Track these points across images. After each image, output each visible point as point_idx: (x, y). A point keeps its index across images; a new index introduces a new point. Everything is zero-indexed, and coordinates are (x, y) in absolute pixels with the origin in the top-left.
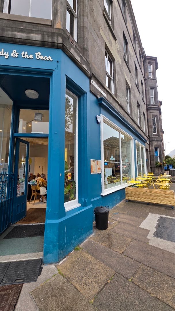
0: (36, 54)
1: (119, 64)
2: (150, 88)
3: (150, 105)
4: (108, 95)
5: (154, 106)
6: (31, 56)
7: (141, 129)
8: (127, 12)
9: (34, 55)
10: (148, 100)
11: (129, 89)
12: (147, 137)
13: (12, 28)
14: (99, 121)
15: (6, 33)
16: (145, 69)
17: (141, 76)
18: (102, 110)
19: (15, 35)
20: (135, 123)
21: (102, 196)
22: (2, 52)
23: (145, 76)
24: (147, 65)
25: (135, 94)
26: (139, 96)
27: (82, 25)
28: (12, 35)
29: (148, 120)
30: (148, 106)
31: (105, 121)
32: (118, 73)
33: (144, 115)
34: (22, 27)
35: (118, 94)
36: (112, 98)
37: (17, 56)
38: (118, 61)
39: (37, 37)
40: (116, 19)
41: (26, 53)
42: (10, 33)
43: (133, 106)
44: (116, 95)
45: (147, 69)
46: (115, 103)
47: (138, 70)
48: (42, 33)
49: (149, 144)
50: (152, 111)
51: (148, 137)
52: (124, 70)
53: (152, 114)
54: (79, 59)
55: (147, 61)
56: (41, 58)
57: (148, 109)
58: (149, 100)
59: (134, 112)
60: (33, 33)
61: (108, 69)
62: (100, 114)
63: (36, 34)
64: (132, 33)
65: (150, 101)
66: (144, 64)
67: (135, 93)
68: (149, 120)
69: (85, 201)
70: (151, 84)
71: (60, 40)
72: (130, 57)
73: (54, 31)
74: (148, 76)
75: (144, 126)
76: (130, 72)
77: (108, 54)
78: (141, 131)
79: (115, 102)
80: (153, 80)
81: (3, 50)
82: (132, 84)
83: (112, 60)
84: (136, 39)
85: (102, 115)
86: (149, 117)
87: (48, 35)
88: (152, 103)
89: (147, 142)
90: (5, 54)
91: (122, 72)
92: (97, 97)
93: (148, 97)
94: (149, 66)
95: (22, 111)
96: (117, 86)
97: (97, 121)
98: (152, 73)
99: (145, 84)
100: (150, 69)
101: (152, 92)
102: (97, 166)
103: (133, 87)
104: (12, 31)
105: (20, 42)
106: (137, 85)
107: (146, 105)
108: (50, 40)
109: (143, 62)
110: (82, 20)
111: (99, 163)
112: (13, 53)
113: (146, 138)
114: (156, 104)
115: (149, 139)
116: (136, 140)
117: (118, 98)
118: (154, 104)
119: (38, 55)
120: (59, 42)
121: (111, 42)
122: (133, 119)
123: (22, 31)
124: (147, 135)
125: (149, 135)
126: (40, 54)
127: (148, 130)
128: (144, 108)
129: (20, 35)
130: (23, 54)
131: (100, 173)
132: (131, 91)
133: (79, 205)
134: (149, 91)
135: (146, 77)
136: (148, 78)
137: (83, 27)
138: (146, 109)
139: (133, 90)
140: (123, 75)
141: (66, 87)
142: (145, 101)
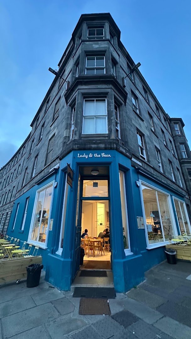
0: (102, 154)
1: (148, 136)
2: (180, 144)
3: (182, 159)
4: (143, 163)
5: (187, 159)
6: (99, 156)
7: (176, 185)
8: (149, 96)
9: (101, 155)
10: (179, 155)
11: (159, 151)
12: (185, 191)
13: (89, 143)
14: (139, 185)
15: (87, 146)
16: (172, 129)
17: (168, 136)
18: (140, 176)
19: (91, 146)
20: (169, 180)
21: (148, 250)
22: (84, 155)
23: (172, 134)
24: (173, 125)
25: (165, 154)
26: (169, 154)
27: (123, 128)
28: (90, 146)
29: (183, 174)
30: (180, 160)
31: (142, 184)
32: (148, 143)
33: (178, 169)
34: (94, 142)
35: (150, 160)
36: (146, 165)
37: (92, 156)
38: (147, 135)
39: (102, 146)
40: (142, 106)
41: (97, 154)
42: (89, 145)
43: (165, 165)
44: (148, 161)
45: (174, 128)
46: (149, 168)
47: (165, 132)
48: (105, 143)
49: (189, 198)
50: (186, 165)
51: (187, 191)
52: (153, 139)
53: (186, 167)
54: (124, 151)
55: (173, 122)
56: (105, 156)
57: (181, 163)
58: (181, 154)
59: (167, 170)
60: (100, 144)
61: (140, 143)
62: (138, 179)
63: (101, 144)
64: (155, 108)
65: (182, 156)
66: (170, 125)
67: (165, 152)
68: (185, 174)
69: (136, 250)
70: (180, 140)
71: (115, 146)
72: (156, 126)
73: (111, 141)
74: (175, 134)
75: (180, 180)
76: (158, 138)
77: (139, 133)
78: (178, 187)
79: (149, 166)
80: (181, 137)
81: (84, 154)
82: (161, 147)
83: (142, 135)
84: (159, 110)
85: (140, 180)
86: (184, 171)
87: (108, 144)
88: (184, 157)
89: (186, 197)
90: (86, 156)
91: (151, 142)
92: (135, 168)
93: (179, 152)
94: (175, 125)
95: (84, 181)
96: (149, 153)
97: (137, 185)
98: (179, 131)
99: (174, 141)
100: (177, 128)
101: (182, 147)
102: (141, 222)
103: (162, 148)
104: (90, 144)
105: (93, 149)
106: (166, 146)
107: (179, 160)
108: (109, 146)
109: (169, 124)
110: (123, 125)
111: (142, 219)
112: (90, 155)
113: (184, 193)
114: (189, 158)
115: (188, 193)
116: (173, 196)
117: (150, 163)
118: (187, 157)
119: (103, 155)
120: (114, 147)
121: (140, 124)
122: (167, 177)
123: (94, 144)
124: (185, 188)
125: (187, 189)
126: (104, 154)
127: (186, 184)
128: (176, 163)
129: (93, 146)
130: (95, 155)
131: (144, 228)
132: (161, 152)
133: (132, 253)
134: (179, 147)
135: (174, 135)
136: (176, 136)
137: (124, 129)
138: (179, 163)
139: (163, 151)
140: (152, 143)
141: (119, 169)
142: (177, 157)
